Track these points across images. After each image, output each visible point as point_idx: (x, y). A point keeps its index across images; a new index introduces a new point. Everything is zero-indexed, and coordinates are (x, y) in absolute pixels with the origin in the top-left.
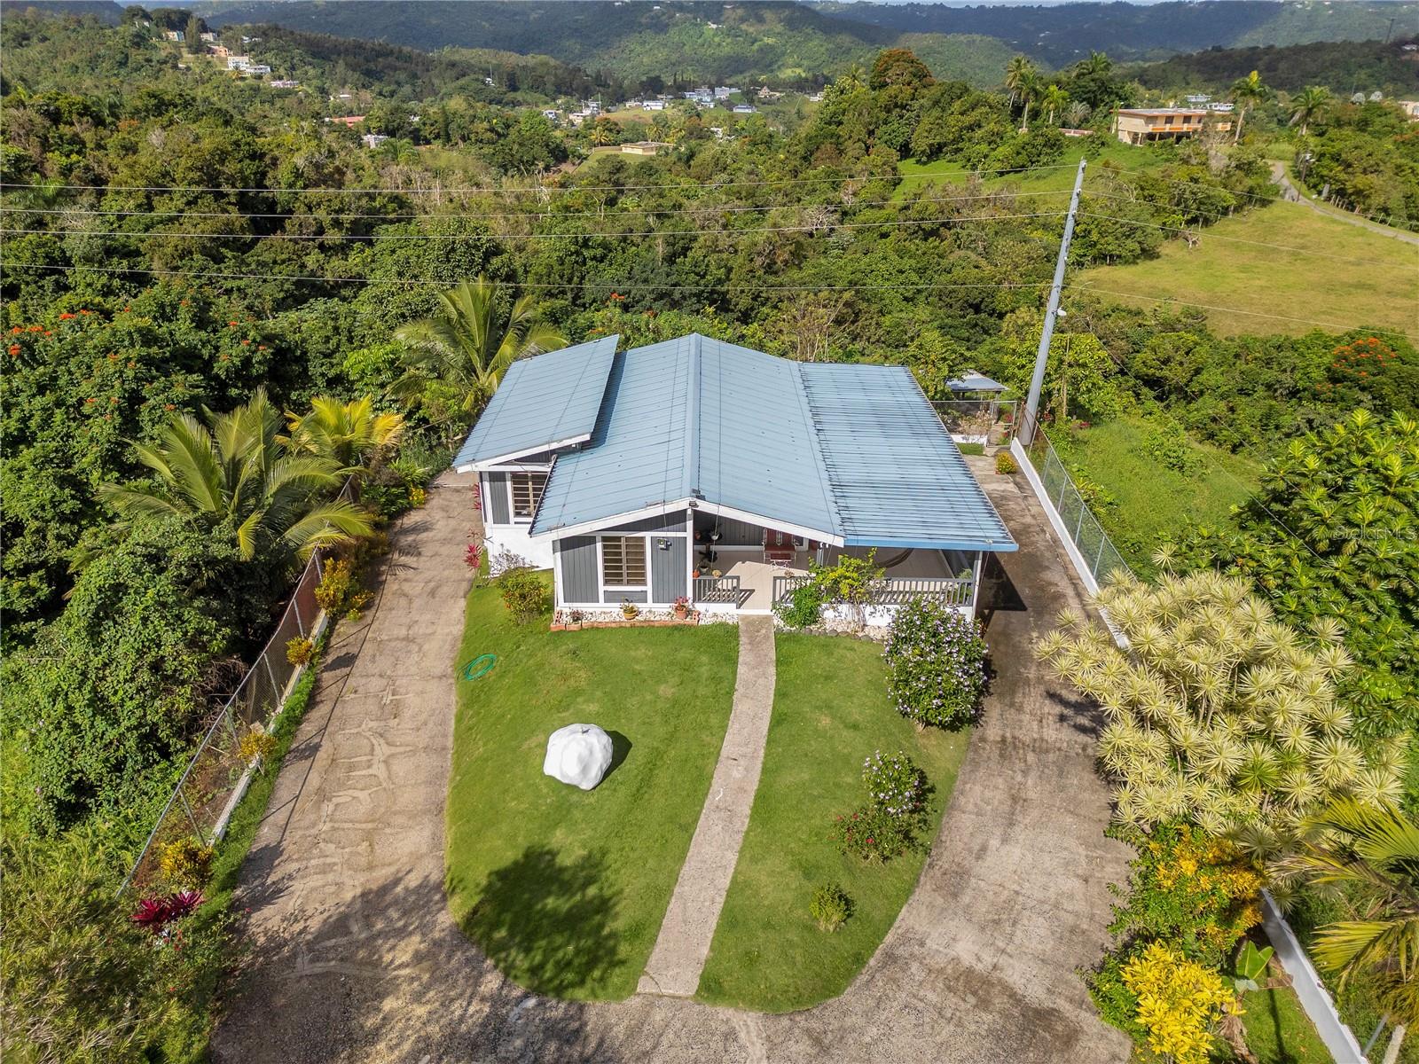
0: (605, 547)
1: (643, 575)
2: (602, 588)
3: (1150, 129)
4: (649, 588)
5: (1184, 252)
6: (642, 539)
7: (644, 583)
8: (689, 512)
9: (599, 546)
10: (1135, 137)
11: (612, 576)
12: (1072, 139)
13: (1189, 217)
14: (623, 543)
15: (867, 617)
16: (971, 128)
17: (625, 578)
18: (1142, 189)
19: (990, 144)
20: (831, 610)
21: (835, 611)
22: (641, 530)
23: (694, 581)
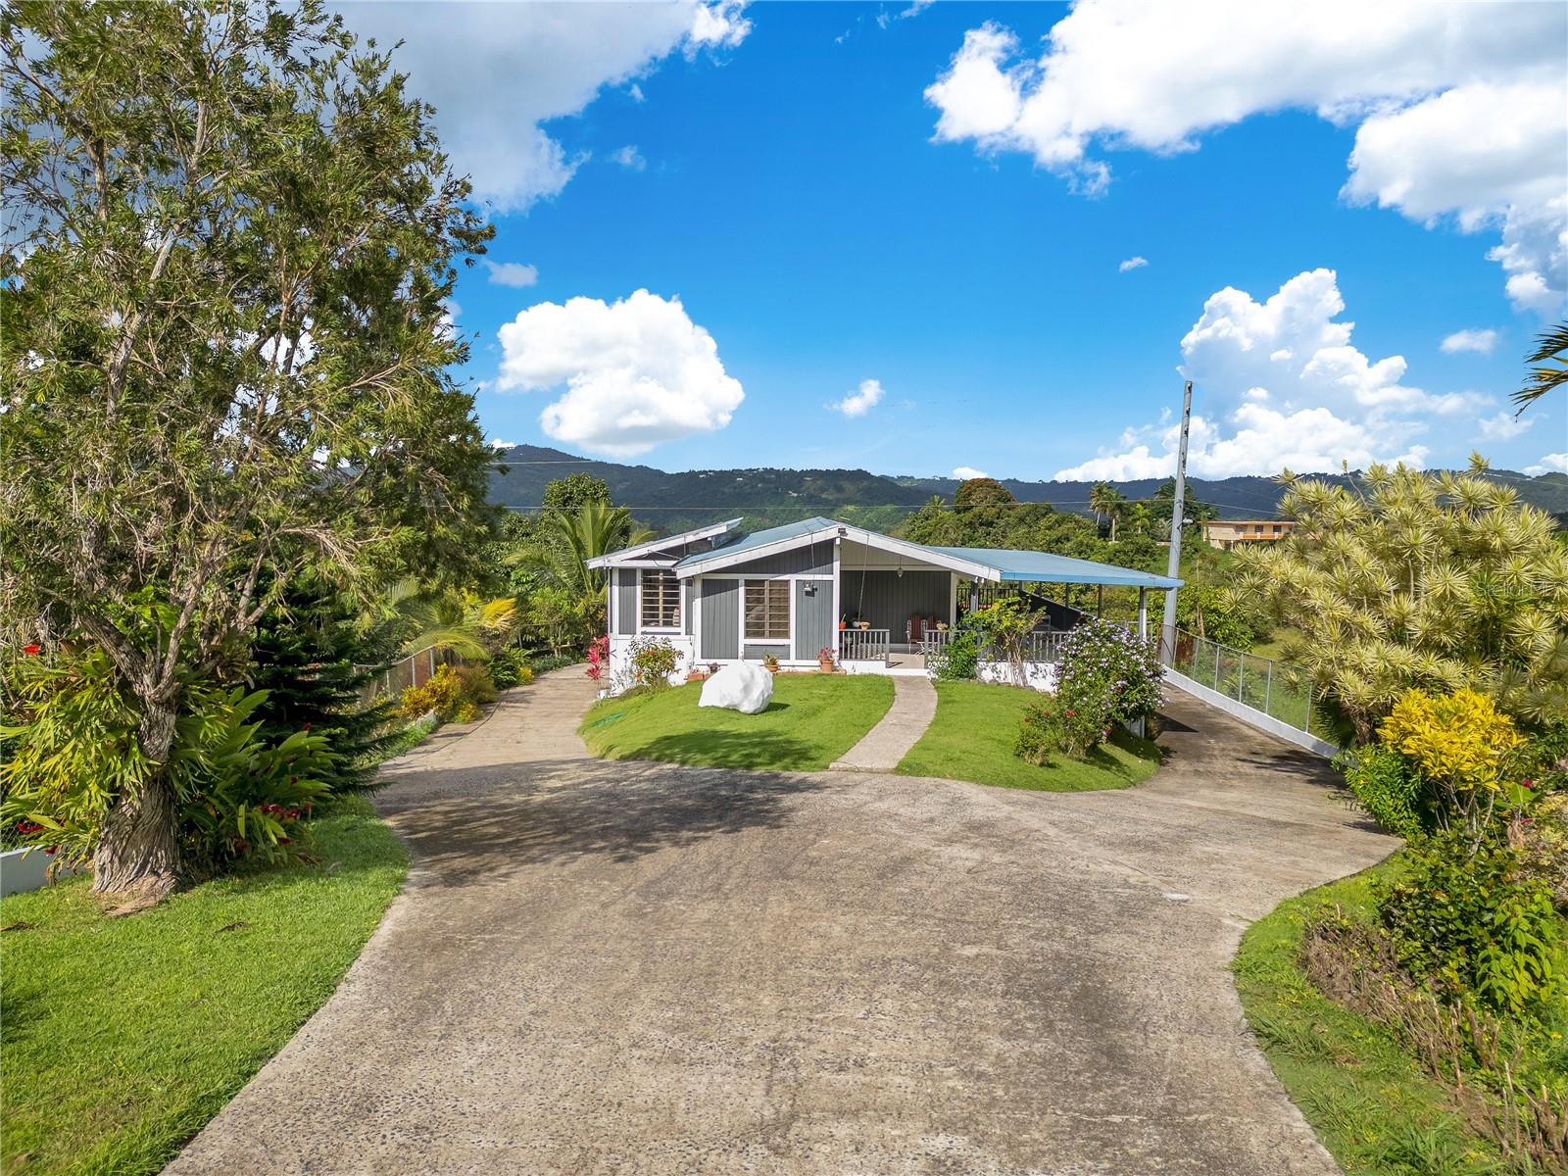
0: (747, 592)
1: (787, 625)
2: (742, 642)
4: (791, 641)
6: (787, 582)
7: (786, 635)
8: (838, 542)
9: (742, 590)
10: (1227, 543)
11: (754, 629)
12: (1162, 548)
14: (767, 587)
17: (767, 628)
20: (989, 670)
21: (993, 671)
22: (785, 573)
23: (841, 633)
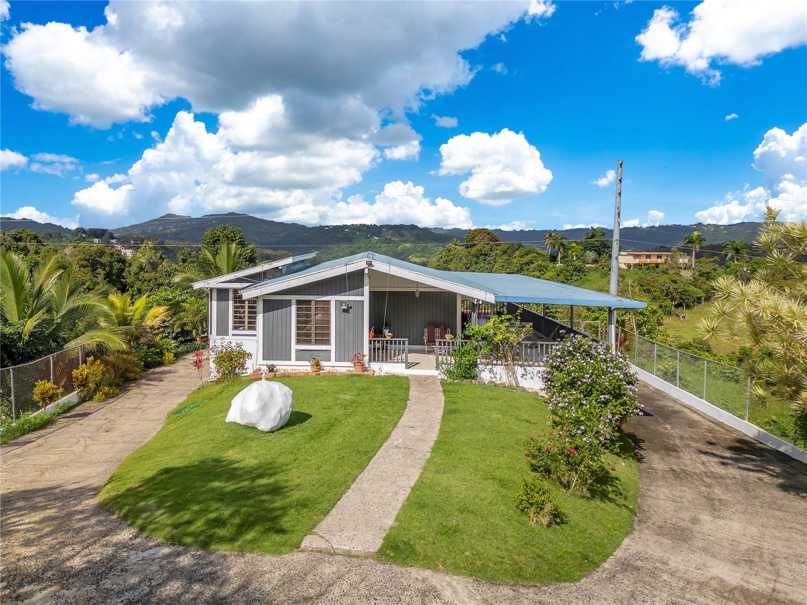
0: (298, 309)
1: (328, 335)
2: (294, 347)
3: (637, 261)
4: (332, 347)
5: (678, 322)
6: (328, 302)
7: (328, 342)
8: (366, 271)
9: (294, 308)
10: (629, 266)
11: (303, 338)
12: (589, 268)
13: (676, 303)
14: (313, 305)
15: (519, 379)
16: (527, 264)
17: (313, 338)
18: (641, 286)
19: (540, 271)
20: (487, 372)
21: (490, 372)
22: (327, 295)
23: (370, 341)
